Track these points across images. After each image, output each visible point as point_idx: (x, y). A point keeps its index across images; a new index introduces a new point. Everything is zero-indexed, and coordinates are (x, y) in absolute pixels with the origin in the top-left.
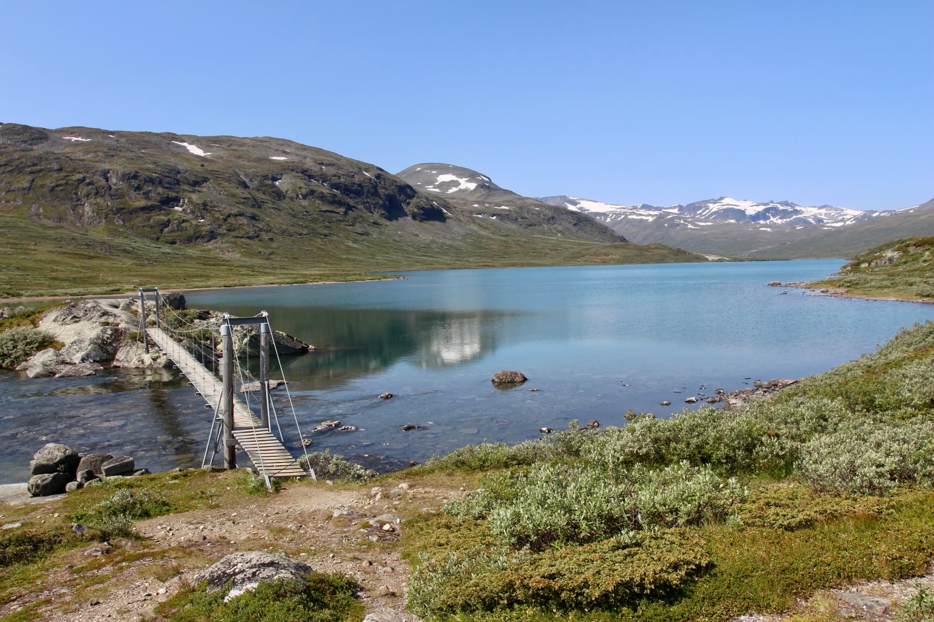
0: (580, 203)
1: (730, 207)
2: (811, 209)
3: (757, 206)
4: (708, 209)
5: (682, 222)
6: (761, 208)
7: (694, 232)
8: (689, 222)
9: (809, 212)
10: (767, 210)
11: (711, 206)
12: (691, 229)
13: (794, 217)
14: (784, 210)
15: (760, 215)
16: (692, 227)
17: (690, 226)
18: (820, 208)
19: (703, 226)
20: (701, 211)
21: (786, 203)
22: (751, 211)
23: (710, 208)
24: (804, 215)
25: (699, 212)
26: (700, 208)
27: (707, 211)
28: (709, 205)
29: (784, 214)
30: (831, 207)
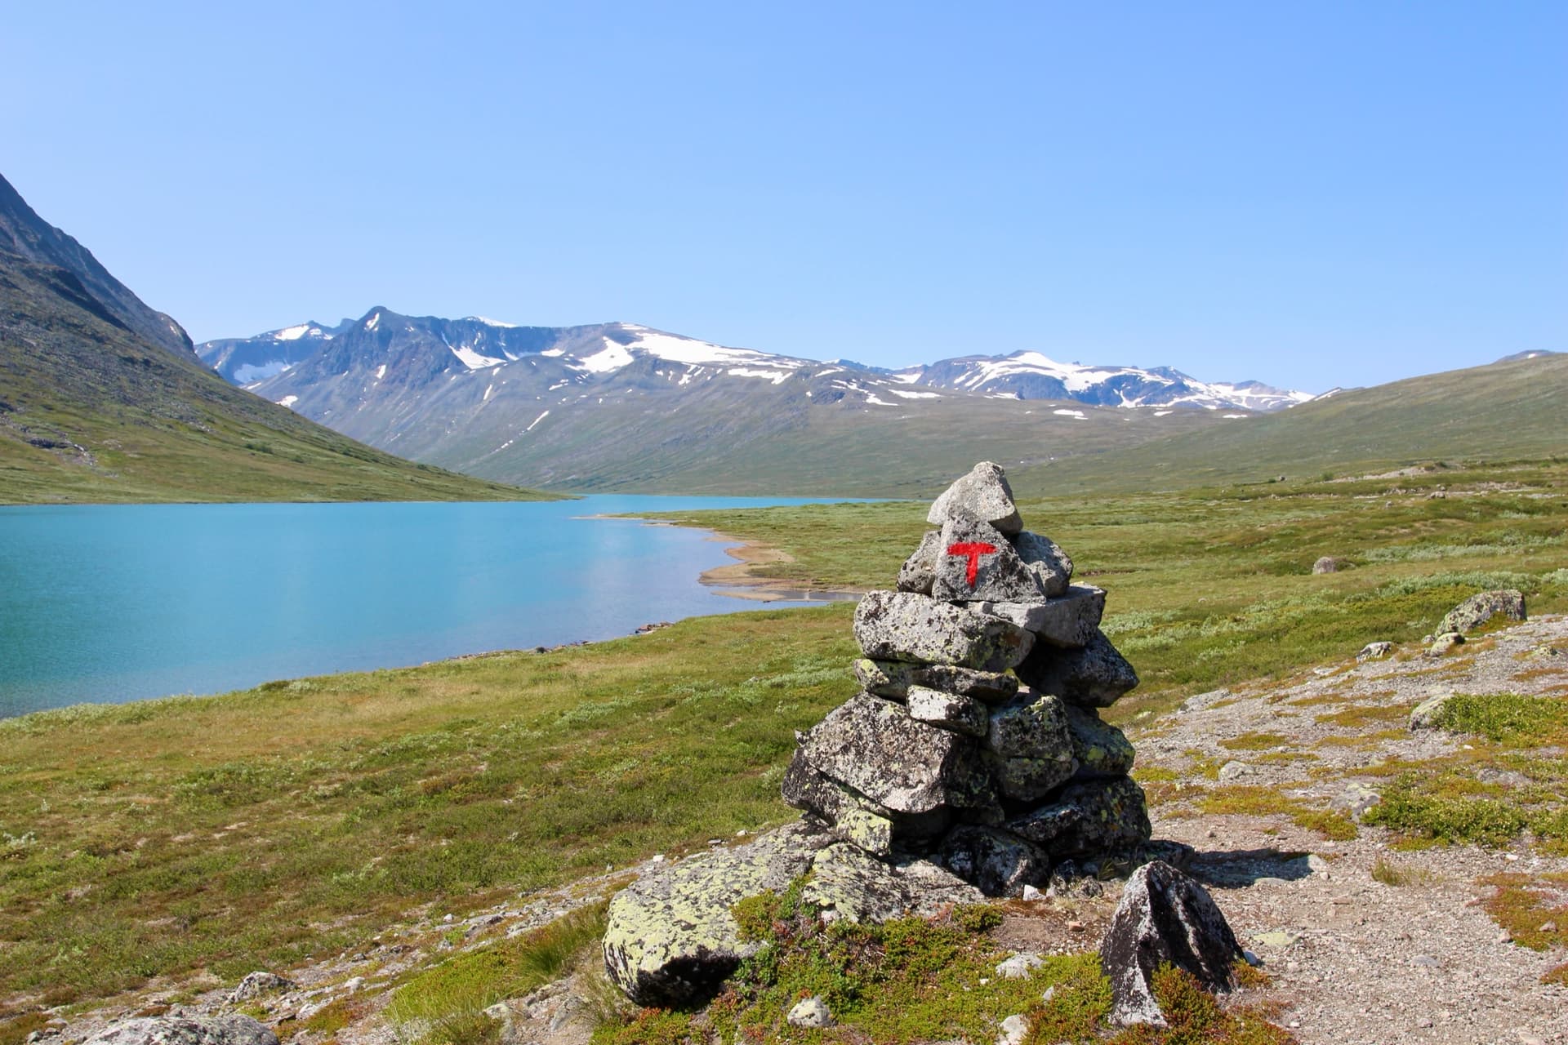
0: (640, 339)
1: (1030, 370)
2: (1220, 388)
3: (1093, 371)
4: (979, 373)
5: (854, 387)
6: (1101, 377)
7: (877, 414)
8: (872, 389)
9: (1210, 391)
10: (1115, 382)
11: (987, 366)
12: (875, 407)
13: (1177, 400)
14: (1152, 383)
15: (1099, 394)
16: (878, 402)
17: (872, 399)
18: (1240, 386)
19: (909, 400)
20: (962, 378)
21: (1165, 372)
22: (1078, 381)
23: (984, 371)
24: (1199, 396)
25: (957, 381)
26: (963, 370)
27: (976, 378)
28: (983, 364)
29: (1156, 392)
30: (1263, 385)
